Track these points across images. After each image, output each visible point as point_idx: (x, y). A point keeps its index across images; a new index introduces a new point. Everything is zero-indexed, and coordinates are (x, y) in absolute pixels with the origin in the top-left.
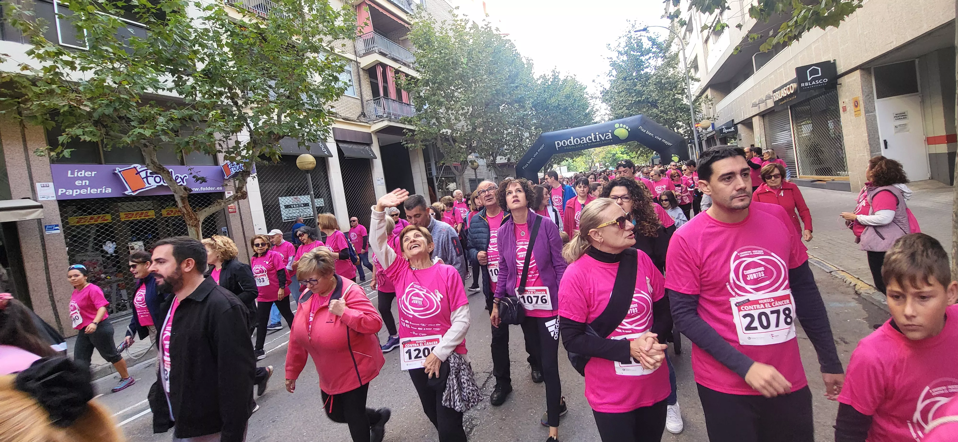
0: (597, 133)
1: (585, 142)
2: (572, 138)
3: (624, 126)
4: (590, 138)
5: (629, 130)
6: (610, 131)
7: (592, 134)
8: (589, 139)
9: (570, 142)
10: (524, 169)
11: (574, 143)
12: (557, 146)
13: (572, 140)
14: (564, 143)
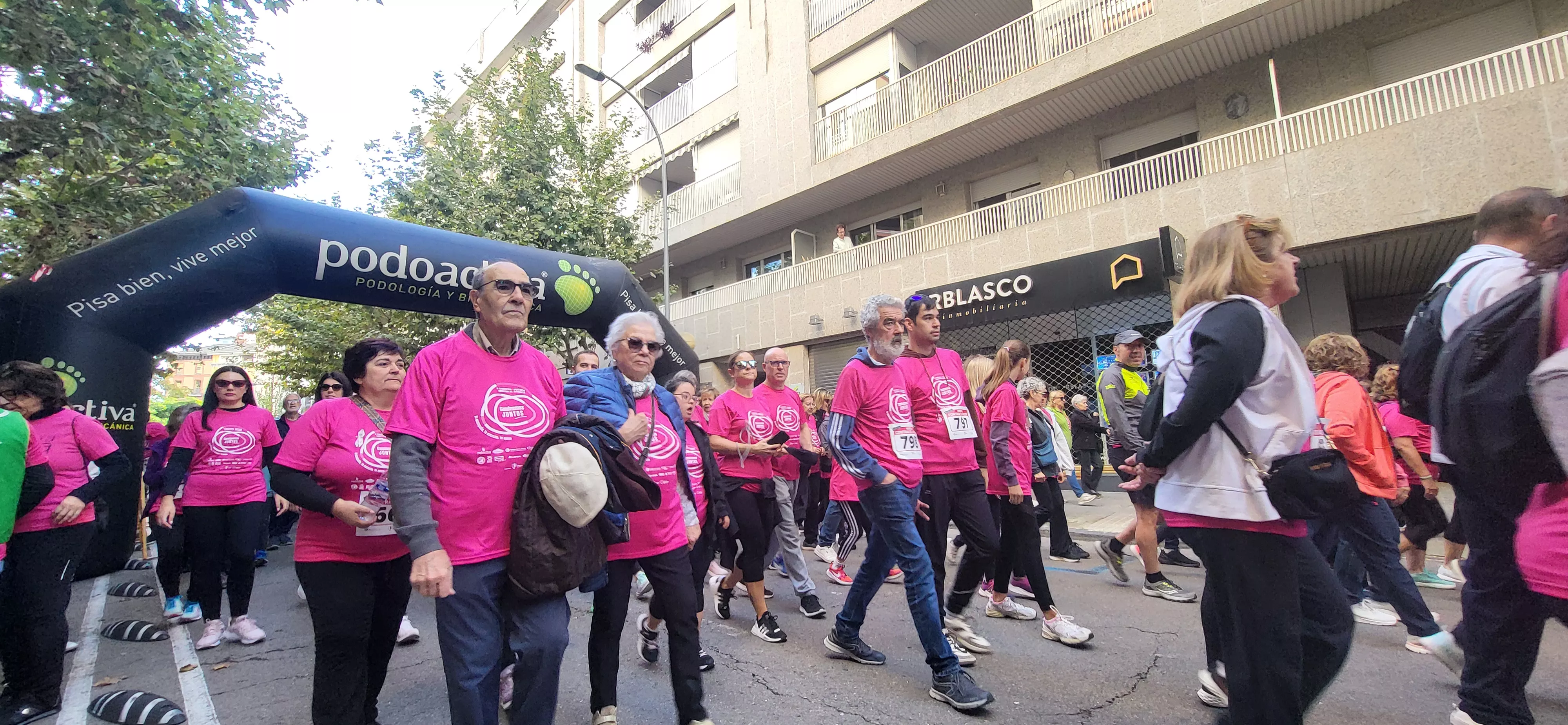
1: (453, 282)
2: (404, 249)
3: (586, 275)
5: (598, 290)
6: (544, 274)
7: (485, 263)
9: (393, 265)
10: (76, 312)
11: (407, 272)
12: (323, 260)
13: (402, 258)
14: (364, 260)
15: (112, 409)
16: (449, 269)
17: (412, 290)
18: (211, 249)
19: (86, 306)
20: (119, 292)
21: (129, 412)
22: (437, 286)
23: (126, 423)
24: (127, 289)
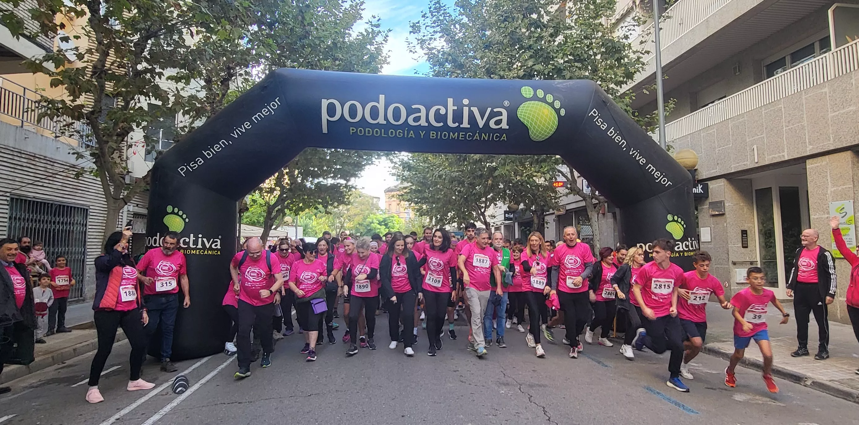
0: (466, 102)
1: (423, 122)
2: (382, 97)
3: (550, 98)
4: (443, 111)
5: (563, 112)
6: (506, 103)
7: (450, 101)
8: (440, 117)
9: (374, 113)
10: (182, 173)
11: (386, 118)
12: (325, 116)
13: (381, 106)
14: (353, 111)
15: (205, 240)
16: (419, 111)
17: (392, 132)
18: (253, 118)
19: (187, 168)
20: (204, 158)
21: (217, 242)
22: (411, 127)
23: (214, 250)
24: (208, 154)
